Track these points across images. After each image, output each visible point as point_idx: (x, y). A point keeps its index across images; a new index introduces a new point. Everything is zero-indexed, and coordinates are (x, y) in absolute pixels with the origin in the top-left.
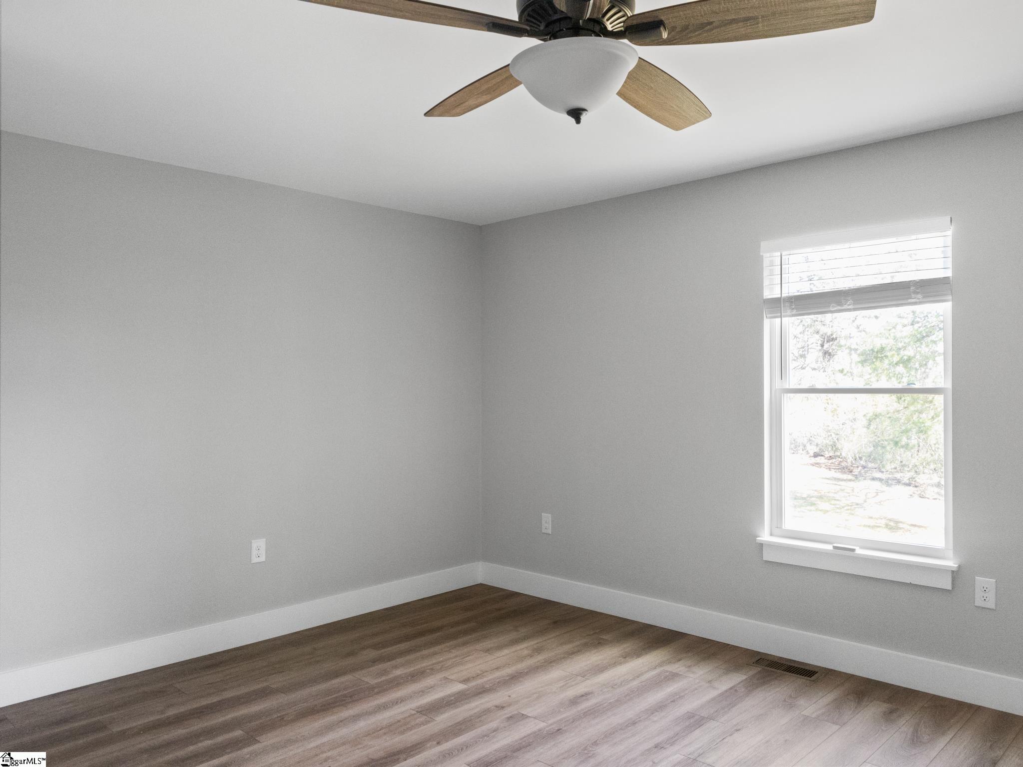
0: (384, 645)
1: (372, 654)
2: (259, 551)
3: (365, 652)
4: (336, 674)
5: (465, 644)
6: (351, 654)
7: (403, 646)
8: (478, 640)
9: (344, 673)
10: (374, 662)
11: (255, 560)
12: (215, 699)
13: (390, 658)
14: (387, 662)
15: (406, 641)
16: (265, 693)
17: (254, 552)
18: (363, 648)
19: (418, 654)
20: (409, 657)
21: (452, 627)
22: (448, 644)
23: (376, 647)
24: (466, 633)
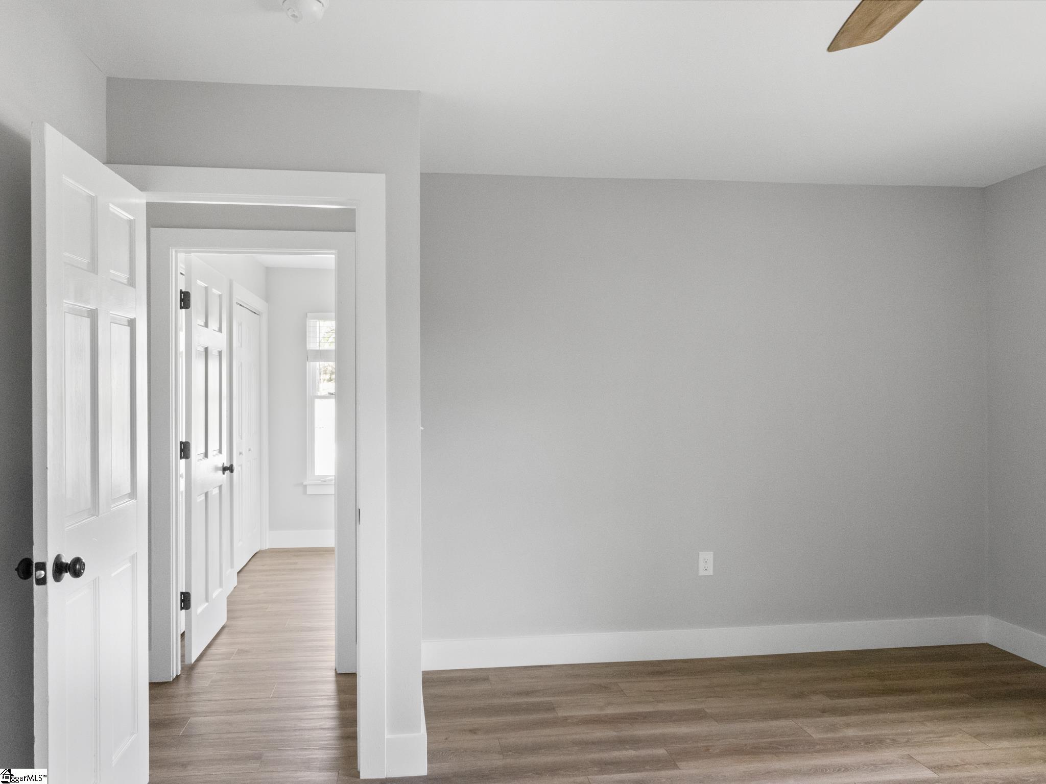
0: (840, 694)
1: (826, 702)
2: (706, 563)
3: (815, 698)
4: (776, 715)
5: (945, 719)
6: (801, 695)
7: (864, 701)
8: (966, 718)
9: (786, 717)
10: (823, 712)
11: (702, 573)
12: (649, 708)
13: (844, 712)
14: (839, 716)
15: (869, 696)
16: (698, 716)
17: (701, 564)
18: (815, 693)
19: (881, 716)
20: (866, 717)
21: (933, 693)
22: (923, 714)
23: (830, 694)
24: (953, 704)
